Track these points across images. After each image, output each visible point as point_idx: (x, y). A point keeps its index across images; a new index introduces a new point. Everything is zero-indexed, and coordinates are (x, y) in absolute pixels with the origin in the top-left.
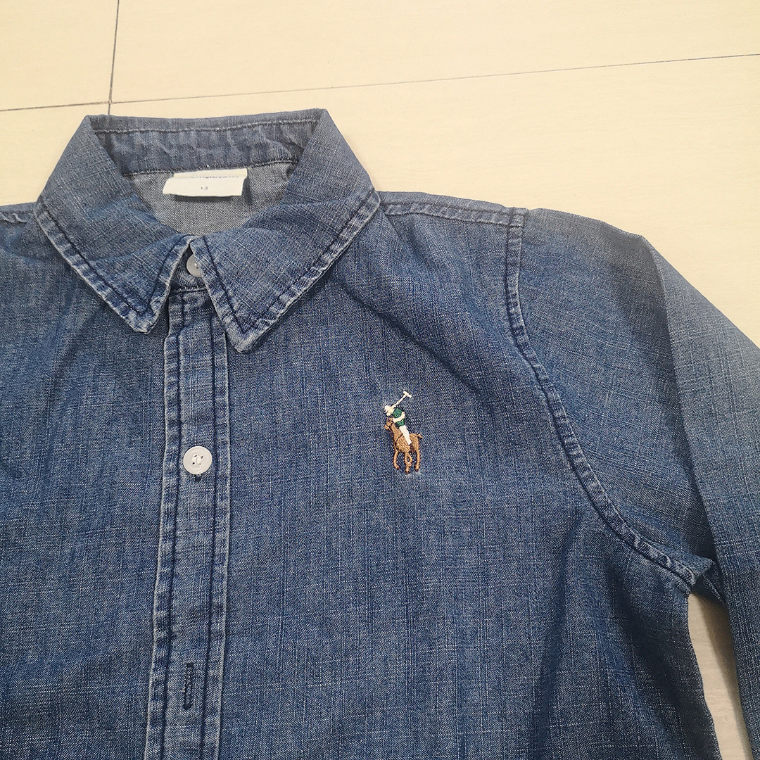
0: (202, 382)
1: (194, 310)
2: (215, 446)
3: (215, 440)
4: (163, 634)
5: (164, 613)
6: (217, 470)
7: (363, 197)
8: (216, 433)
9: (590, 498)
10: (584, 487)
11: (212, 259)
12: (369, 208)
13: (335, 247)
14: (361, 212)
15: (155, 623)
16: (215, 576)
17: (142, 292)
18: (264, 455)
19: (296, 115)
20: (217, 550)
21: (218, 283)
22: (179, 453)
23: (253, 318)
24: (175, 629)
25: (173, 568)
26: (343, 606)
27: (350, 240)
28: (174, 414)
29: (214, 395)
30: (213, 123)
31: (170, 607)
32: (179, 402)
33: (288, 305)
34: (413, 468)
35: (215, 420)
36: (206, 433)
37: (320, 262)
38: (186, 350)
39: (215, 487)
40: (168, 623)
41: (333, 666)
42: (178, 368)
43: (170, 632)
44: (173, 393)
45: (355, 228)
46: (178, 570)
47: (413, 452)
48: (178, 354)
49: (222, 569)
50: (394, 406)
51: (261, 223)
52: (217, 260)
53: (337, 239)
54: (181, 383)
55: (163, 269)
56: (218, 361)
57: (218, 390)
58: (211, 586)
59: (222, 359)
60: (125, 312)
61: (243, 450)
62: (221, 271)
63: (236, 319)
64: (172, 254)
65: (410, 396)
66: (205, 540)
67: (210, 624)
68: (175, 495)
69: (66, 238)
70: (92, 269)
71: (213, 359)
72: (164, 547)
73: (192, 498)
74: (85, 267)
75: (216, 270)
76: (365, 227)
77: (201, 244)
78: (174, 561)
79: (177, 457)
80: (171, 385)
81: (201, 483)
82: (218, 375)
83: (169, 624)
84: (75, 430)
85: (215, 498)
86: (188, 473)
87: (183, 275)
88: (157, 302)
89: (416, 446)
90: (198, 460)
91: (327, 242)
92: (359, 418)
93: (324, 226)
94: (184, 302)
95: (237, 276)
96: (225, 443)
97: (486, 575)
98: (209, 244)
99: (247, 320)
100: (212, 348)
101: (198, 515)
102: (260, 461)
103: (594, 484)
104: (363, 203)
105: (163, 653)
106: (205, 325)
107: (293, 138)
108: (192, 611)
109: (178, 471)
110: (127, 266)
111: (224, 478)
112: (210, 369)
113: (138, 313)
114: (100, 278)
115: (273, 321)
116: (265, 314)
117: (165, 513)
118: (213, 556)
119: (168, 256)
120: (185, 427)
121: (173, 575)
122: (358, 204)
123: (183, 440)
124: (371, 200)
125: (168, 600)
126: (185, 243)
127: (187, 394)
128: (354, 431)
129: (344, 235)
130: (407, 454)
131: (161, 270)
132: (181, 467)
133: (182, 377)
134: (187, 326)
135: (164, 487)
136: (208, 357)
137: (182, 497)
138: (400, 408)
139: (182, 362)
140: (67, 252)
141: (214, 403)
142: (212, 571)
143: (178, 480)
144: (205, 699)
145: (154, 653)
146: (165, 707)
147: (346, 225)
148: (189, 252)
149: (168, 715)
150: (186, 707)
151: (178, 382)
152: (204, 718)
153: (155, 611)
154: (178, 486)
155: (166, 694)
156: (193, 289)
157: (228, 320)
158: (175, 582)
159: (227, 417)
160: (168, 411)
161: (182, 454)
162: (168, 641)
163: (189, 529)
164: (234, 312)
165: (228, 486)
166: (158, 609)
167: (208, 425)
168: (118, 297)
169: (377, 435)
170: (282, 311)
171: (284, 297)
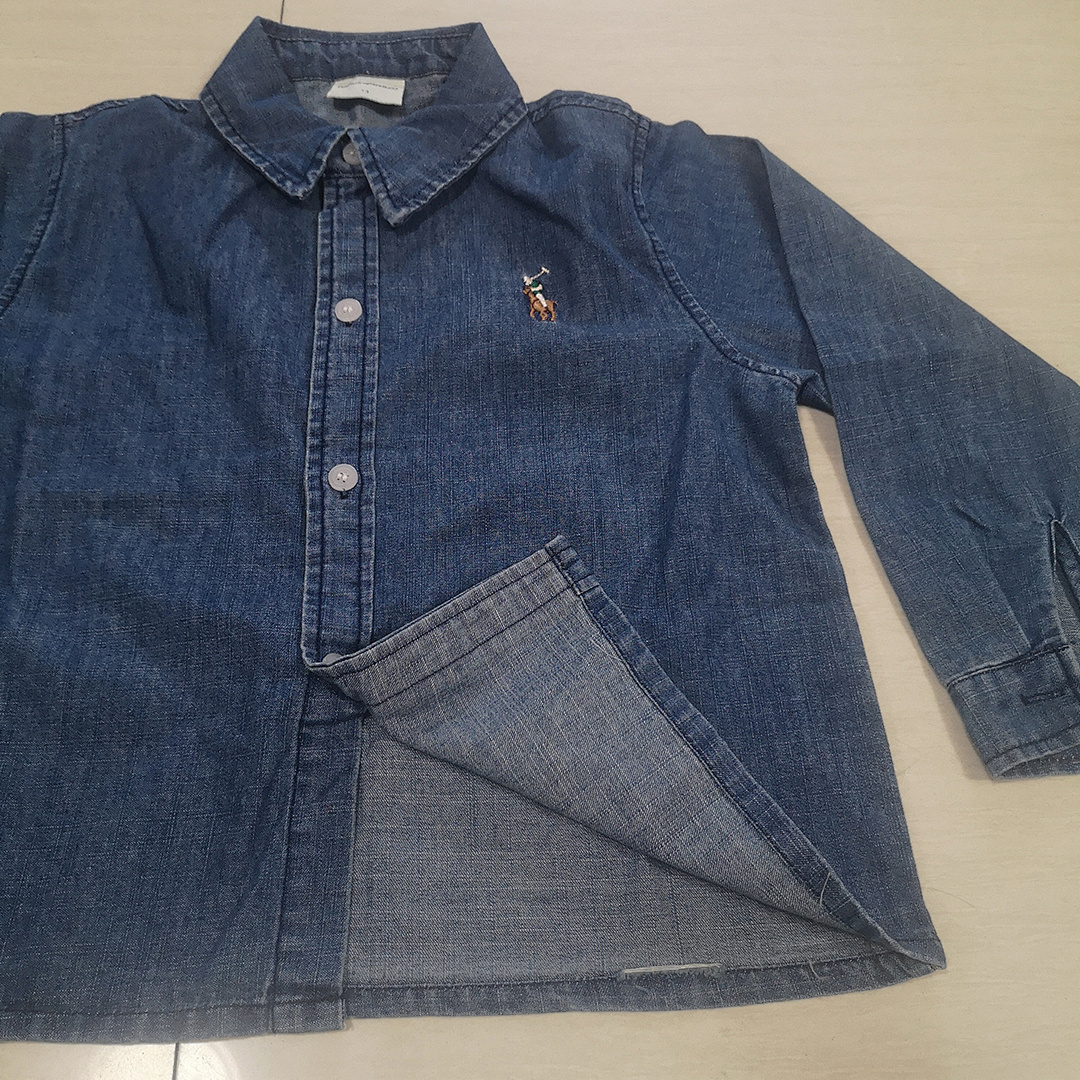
0: (354, 247)
1: (348, 193)
2: (365, 302)
3: (365, 297)
4: (316, 442)
5: (318, 425)
6: (366, 320)
7: (512, 102)
8: (365, 291)
9: (708, 336)
11: (369, 146)
12: (518, 113)
13: (484, 144)
14: (510, 116)
15: (309, 432)
16: (366, 399)
17: (299, 168)
18: (410, 314)
19: (453, 30)
20: (367, 381)
21: (373, 165)
22: (331, 304)
23: (405, 198)
24: (328, 438)
25: (325, 391)
27: (499, 138)
28: (326, 272)
29: (365, 260)
30: (374, 37)
31: (323, 421)
32: (332, 261)
33: (438, 189)
35: (365, 281)
36: (357, 290)
37: (469, 156)
38: (339, 220)
39: (365, 332)
40: (323, 431)
41: (476, 470)
42: (332, 232)
43: (323, 441)
44: (326, 253)
45: (504, 129)
46: (329, 393)
47: (548, 312)
48: (332, 221)
49: (372, 395)
50: (532, 278)
51: (414, 123)
52: (373, 146)
54: (334, 245)
55: (321, 148)
56: (369, 233)
57: (369, 257)
58: (362, 408)
59: (373, 232)
60: (282, 182)
61: (391, 309)
62: (377, 156)
63: (389, 197)
64: (329, 137)
65: (548, 272)
66: (355, 371)
67: (360, 437)
68: (327, 334)
69: (228, 121)
70: (251, 148)
71: (365, 231)
72: (316, 374)
73: (343, 338)
74: (245, 146)
75: (372, 155)
76: (513, 130)
77: (358, 133)
78: (326, 387)
79: (330, 307)
80: (324, 246)
81: (351, 328)
82: (370, 244)
83: (322, 434)
85: (364, 340)
86: (338, 320)
87: (338, 161)
88: (314, 174)
89: (551, 309)
90: (348, 310)
91: (477, 140)
93: (474, 125)
94: (338, 187)
95: (391, 163)
97: (618, 397)
98: (366, 134)
99: (399, 199)
100: (364, 220)
101: (348, 351)
102: (407, 318)
104: (512, 108)
105: (317, 457)
106: (359, 201)
107: (449, 51)
108: (344, 425)
109: (329, 318)
110: (284, 147)
111: (373, 325)
112: (361, 238)
113: (294, 183)
114: (258, 155)
115: (424, 202)
116: (418, 195)
117: (317, 348)
118: (363, 384)
119: (325, 138)
120: (336, 284)
121: (325, 397)
122: (507, 108)
123: (334, 294)
124: (519, 106)
125: (321, 415)
126: (342, 130)
127: (340, 256)
128: (495, 290)
129: (493, 133)
130: (542, 312)
131: (318, 148)
132: (333, 315)
133: (335, 240)
134: (342, 204)
135: (316, 329)
136: (360, 228)
137: (334, 337)
139: (335, 229)
140: (227, 134)
141: (365, 266)
142: (363, 396)
143: (330, 324)
144: (361, 492)
145: (307, 456)
146: (323, 496)
147: (495, 125)
148: (346, 139)
149: (327, 501)
150: (343, 497)
151: (331, 244)
152: (360, 505)
153: (309, 423)
154: (330, 328)
155: (322, 486)
156: (348, 175)
157: (382, 196)
158: (328, 401)
159: (377, 280)
160: (321, 269)
161: (333, 306)
162: (320, 448)
163: (340, 362)
164: (388, 191)
165: (377, 332)
166: (312, 421)
167: (359, 284)
168: (274, 170)
169: (516, 296)
170: (433, 194)
171: (435, 183)
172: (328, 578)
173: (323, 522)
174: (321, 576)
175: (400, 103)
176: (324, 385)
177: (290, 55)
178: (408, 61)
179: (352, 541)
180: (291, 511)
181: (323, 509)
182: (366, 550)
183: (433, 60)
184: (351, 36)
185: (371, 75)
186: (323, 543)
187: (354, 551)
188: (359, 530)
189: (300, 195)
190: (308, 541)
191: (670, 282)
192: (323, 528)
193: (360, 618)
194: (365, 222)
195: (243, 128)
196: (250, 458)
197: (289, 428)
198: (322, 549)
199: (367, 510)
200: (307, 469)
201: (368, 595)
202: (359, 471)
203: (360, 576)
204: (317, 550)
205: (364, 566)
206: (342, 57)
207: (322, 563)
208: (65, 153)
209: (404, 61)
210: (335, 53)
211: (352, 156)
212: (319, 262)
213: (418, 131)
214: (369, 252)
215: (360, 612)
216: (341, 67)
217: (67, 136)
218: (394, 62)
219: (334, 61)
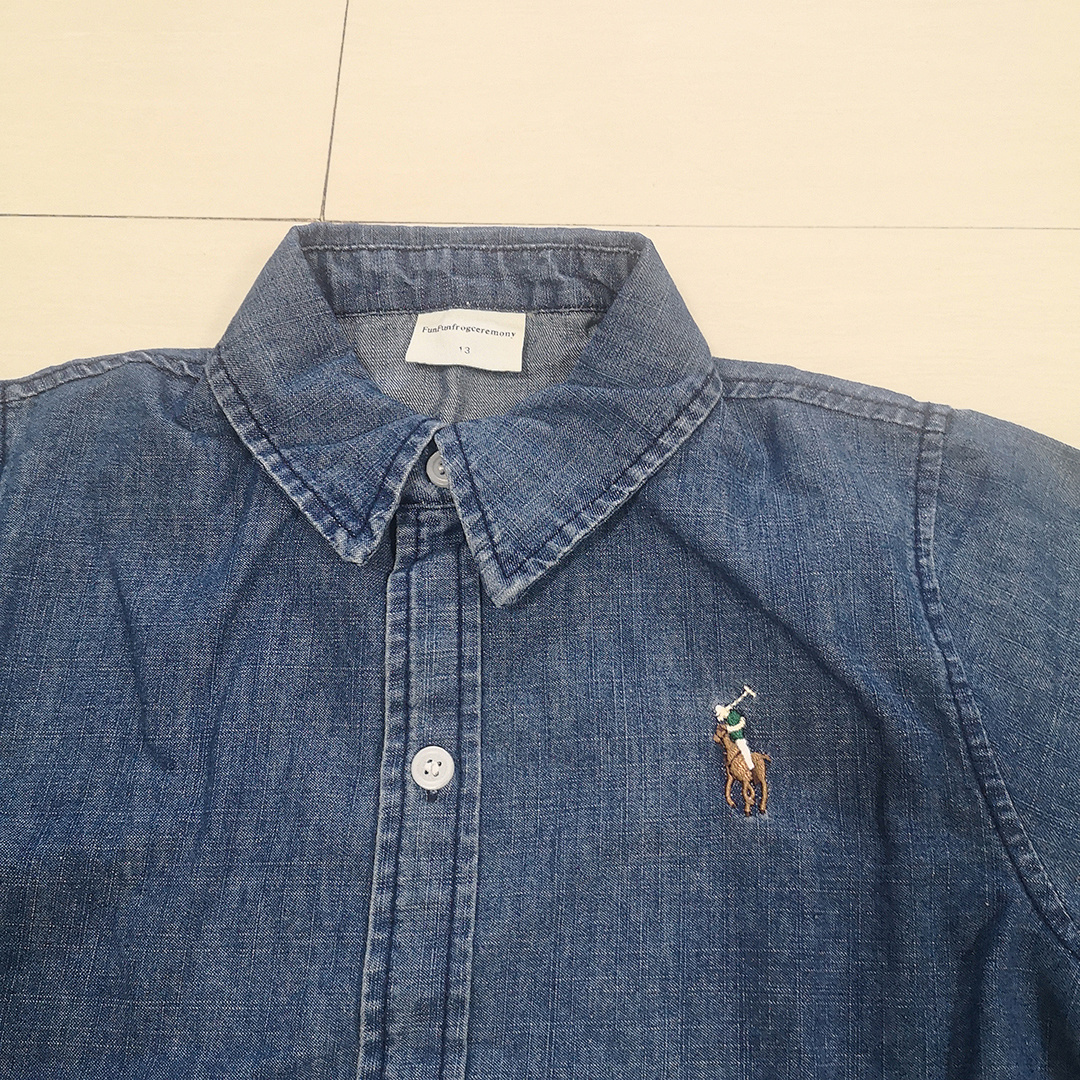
0: (442, 645)
1: (433, 537)
2: (459, 747)
3: (459, 738)
4: (374, 1036)
5: (376, 1005)
6: (461, 785)
7: (698, 385)
8: (460, 727)
9: (1020, 877)
10: (1013, 859)
11: (467, 465)
13: (649, 457)
14: (693, 408)
15: (363, 1018)
16: (454, 952)
17: (357, 501)
18: (530, 767)
20: (458, 912)
21: (473, 500)
22: (406, 753)
23: (522, 557)
24: (393, 1029)
25: (392, 933)
26: (644, 1015)
27: (675, 449)
28: (399, 694)
29: (460, 668)
31: (386, 996)
32: (407, 674)
33: (575, 540)
34: (756, 809)
35: (460, 706)
36: (447, 727)
37: (624, 477)
38: (420, 595)
39: (457, 811)
40: (382, 1020)
42: (408, 620)
43: (385, 1034)
44: (399, 661)
45: (682, 432)
46: (399, 935)
47: (756, 782)
48: (408, 598)
49: (465, 944)
50: (729, 707)
51: (540, 410)
52: (474, 466)
53: (653, 445)
54: (412, 645)
55: (391, 470)
56: (467, 615)
57: (466, 661)
58: (448, 969)
59: (473, 614)
60: (331, 530)
61: (500, 758)
62: (479, 483)
63: (496, 556)
64: (405, 447)
65: (754, 694)
66: (441, 895)
67: (445, 1027)
68: (398, 820)
69: (250, 413)
70: (285, 462)
71: (459, 612)
72: (379, 900)
73: (423, 827)
74: (274, 458)
75: (472, 480)
76: (699, 431)
77: (450, 437)
78: (393, 923)
79: (402, 760)
80: (395, 646)
81: (437, 805)
82: (467, 636)
83: (384, 1021)
84: (251, 702)
85: (457, 829)
86: (417, 787)
87: (419, 483)
88: (380, 518)
89: (762, 775)
90: (432, 768)
91: (638, 449)
92: (676, 719)
93: (635, 424)
94: (419, 524)
95: (501, 491)
96: (473, 744)
98: (463, 440)
99: (510, 558)
100: (459, 593)
101: (430, 853)
102: (525, 775)
103: (1028, 857)
104: (697, 394)
105: (374, 1065)
106: (450, 558)
108: (418, 1006)
109: (402, 783)
110: (337, 460)
111: (471, 798)
112: (454, 626)
113: (350, 533)
114: (296, 476)
115: (551, 564)
116: (540, 551)
117: (383, 847)
118: (452, 920)
119: (399, 450)
120: (414, 714)
121: (392, 946)
122: (690, 395)
123: (412, 735)
124: (709, 390)
125: (383, 983)
126: (426, 433)
127: (420, 663)
128: (667, 739)
129: (664, 441)
130: (746, 784)
131: (388, 470)
132: (408, 777)
133: (413, 636)
134: (424, 558)
135: (382, 806)
136: (453, 607)
137: (408, 824)
138: (738, 712)
139: (414, 612)
140: (250, 435)
141: (460, 680)
142: (450, 945)
143: (404, 797)
145: (360, 1065)
147: (669, 426)
148: (432, 447)
151: (407, 643)
153: (364, 1001)
154: (403, 806)
156: (433, 505)
158: (394, 955)
159: (479, 706)
160: (392, 688)
161: (409, 756)
162: (379, 1048)
163: (417, 875)
164: (494, 546)
165: (476, 813)
167: (450, 713)
168: (321, 506)
169: (702, 749)
170: (566, 549)
171: (570, 529)
175: (518, 368)
176: (390, 922)
177: (348, 276)
178: (532, 284)
183: (572, 290)
184: (442, 235)
185: (474, 306)
189: (358, 560)
195: (274, 419)
206: (429, 275)
209: (525, 281)
210: (418, 267)
211: (440, 474)
212: (387, 676)
213: (545, 428)
216: (426, 292)
217: (10, 425)
218: (508, 285)
219: (418, 283)
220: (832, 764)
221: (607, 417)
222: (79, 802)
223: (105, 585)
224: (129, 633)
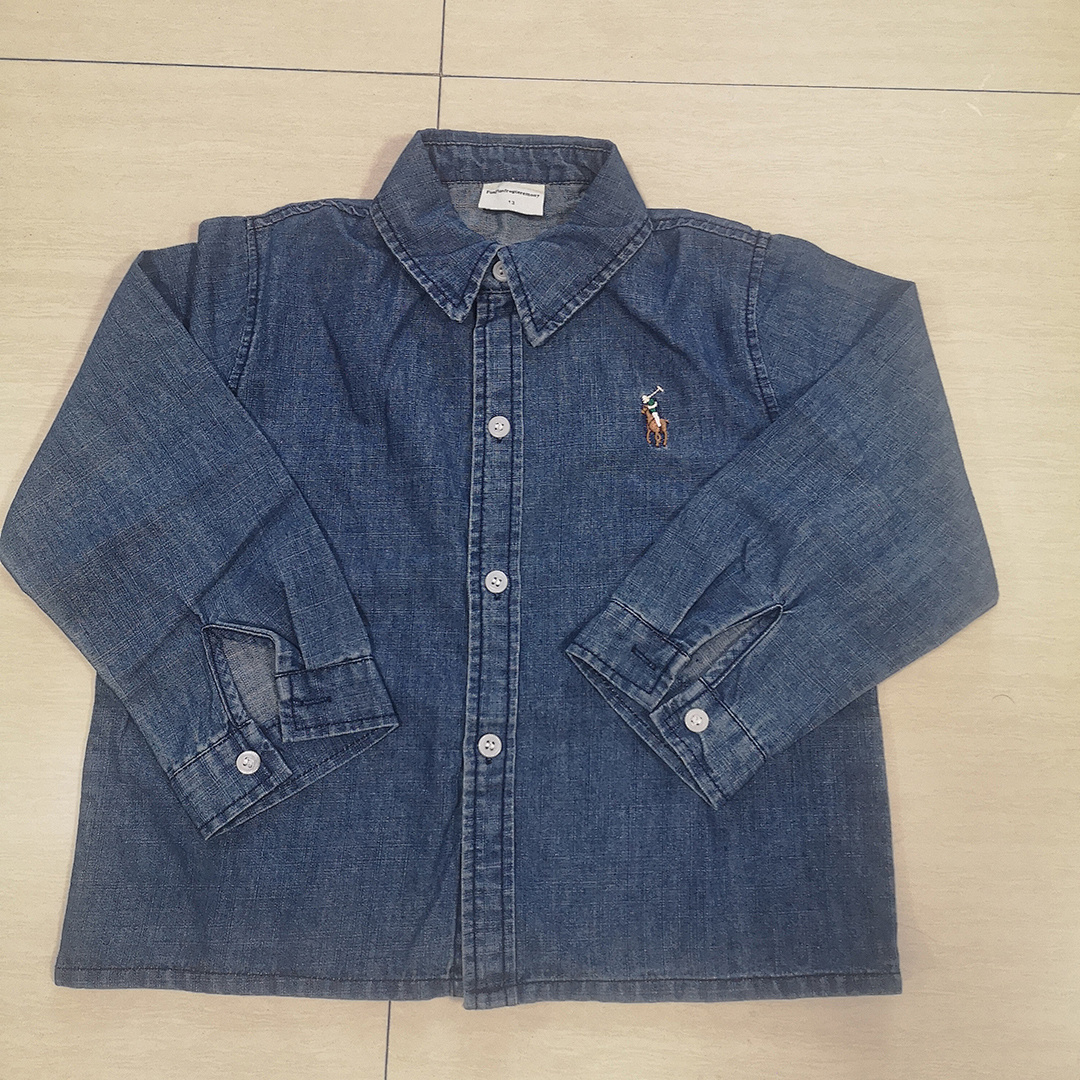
0: (501, 366)
1: (497, 308)
2: (512, 419)
3: (512, 413)
4: (475, 549)
5: (477, 535)
6: (514, 435)
8: (512, 407)
11: (516, 268)
13: (613, 266)
14: (636, 239)
15: (470, 541)
16: (513, 512)
17: (457, 288)
18: (548, 428)
20: (514, 494)
21: (520, 289)
22: (485, 420)
23: (545, 320)
24: (485, 546)
25: (482, 504)
27: (626, 261)
28: (481, 390)
29: (512, 378)
31: (481, 531)
32: (485, 381)
33: (572, 312)
34: (662, 445)
35: (512, 397)
36: (506, 407)
37: (599, 277)
38: (491, 339)
39: (512, 447)
40: (480, 541)
42: (485, 352)
43: (481, 548)
44: (481, 372)
45: (630, 252)
46: (485, 506)
47: (662, 433)
48: (485, 340)
49: (517, 508)
50: (650, 397)
51: (552, 238)
52: (520, 269)
53: (615, 259)
54: (488, 366)
55: (476, 271)
56: (515, 350)
57: (515, 374)
58: (511, 519)
59: (519, 349)
60: (443, 303)
61: (533, 423)
62: (523, 279)
63: (533, 320)
64: (482, 259)
65: (662, 390)
66: (506, 486)
67: (509, 545)
68: (483, 451)
69: (396, 236)
70: (416, 265)
71: (511, 349)
72: (475, 488)
73: (496, 454)
74: (410, 262)
75: (519, 278)
76: (639, 252)
77: (506, 253)
78: (483, 499)
79: (484, 423)
80: (478, 366)
81: (502, 444)
82: (515, 362)
83: (480, 543)
85: (512, 456)
86: (492, 436)
87: (490, 279)
88: (470, 297)
89: (665, 429)
90: (499, 427)
91: (606, 262)
92: (622, 403)
93: (606, 247)
94: (489, 301)
95: (534, 283)
96: (519, 416)
98: (514, 255)
99: (541, 321)
101: (499, 467)
102: (546, 431)
104: (639, 231)
105: (476, 563)
106: (506, 320)
107: (586, 163)
108: (497, 536)
109: (484, 434)
110: (444, 265)
111: (519, 442)
112: (508, 356)
113: (454, 305)
114: (423, 273)
115: (560, 324)
116: (555, 317)
117: (476, 464)
118: (511, 497)
119: (479, 260)
120: (489, 401)
121: (482, 509)
122: (635, 231)
123: (488, 411)
125: (479, 526)
126: (493, 251)
127: (491, 374)
128: (618, 412)
129: (621, 257)
130: (657, 433)
131: (473, 271)
132: (487, 431)
133: (488, 360)
134: (492, 320)
135: (474, 445)
136: (508, 346)
137: (488, 453)
138: (654, 399)
139: (488, 348)
140: (397, 249)
141: (512, 383)
142: (511, 509)
143: (485, 440)
144: (510, 593)
145: (469, 562)
146: (481, 598)
147: (624, 248)
148: (496, 259)
149: (484, 603)
150: (496, 599)
151: (485, 364)
152: (509, 606)
153: (470, 533)
154: (485, 445)
155: (480, 590)
156: (497, 291)
157: (527, 320)
158: (484, 514)
159: (522, 397)
160: (477, 387)
161: (487, 421)
162: (478, 555)
163: (493, 477)
164: (532, 314)
165: (522, 448)
166: (472, 531)
167: (507, 400)
168: (438, 291)
169: (635, 417)
170: (568, 317)
171: (570, 305)
172: (485, 667)
173: (481, 620)
174: (480, 665)
175: (542, 214)
177: (445, 160)
178: (549, 168)
179: (504, 636)
180: (457, 606)
181: (482, 609)
182: (514, 645)
183: (572, 171)
184: (498, 138)
185: (516, 181)
186: (481, 637)
187: (504, 645)
188: (509, 628)
189: (459, 320)
190: (470, 636)
191: (768, 408)
192: (482, 625)
193: (508, 703)
194: (512, 340)
195: (408, 241)
196: (425, 560)
197: (455, 536)
198: (481, 643)
199: (515, 610)
200: (469, 575)
201: (515, 684)
202: (509, 576)
203: (509, 665)
204: (477, 644)
205: (512, 658)
206: (490, 161)
207: (481, 654)
208: (259, 259)
209: (545, 167)
210: (484, 157)
211: (500, 274)
212: (475, 380)
213: (557, 247)
214: (516, 370)
215: (509, 696)
216: (489, 171)
217: (259, 242)
218: (535, 168)
219: (484, 166)
220: (700, 422)
221: (590, 242)
222: (323, 440)
223: (322, 331)
224: (338, 355)
